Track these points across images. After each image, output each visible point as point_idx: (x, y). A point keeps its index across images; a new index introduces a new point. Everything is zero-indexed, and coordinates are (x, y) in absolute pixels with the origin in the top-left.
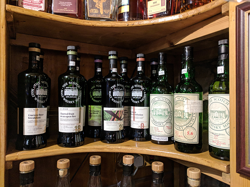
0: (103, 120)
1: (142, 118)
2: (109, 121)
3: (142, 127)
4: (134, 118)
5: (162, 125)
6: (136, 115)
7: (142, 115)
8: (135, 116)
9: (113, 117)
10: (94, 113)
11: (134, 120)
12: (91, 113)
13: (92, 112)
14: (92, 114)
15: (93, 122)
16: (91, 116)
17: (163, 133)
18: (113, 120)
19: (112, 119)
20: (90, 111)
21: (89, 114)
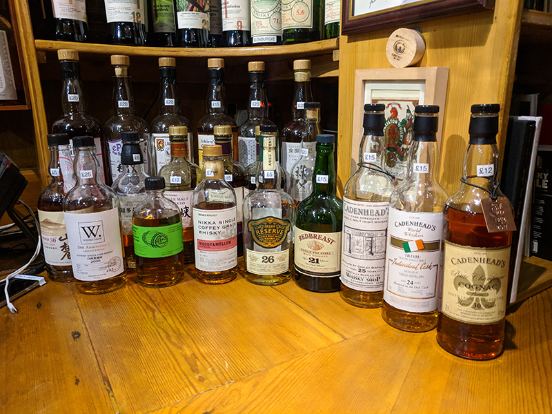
0: (176, 11)
1: (238, 12)
2: (185, 12)
3: (239, 28)
4: (226, 14)
5: (267, 16)
6: (229, 7)
7: (239, 7)
8: (228, 9)
9: (191, 5)
10: (161, 10)
11: (226, 17)
12: (156, 11)
13: (157, 8)
14: (158, 12)
15: (162, 24)
16: (157, 16)
17: (270, 29)
18: (192, 10)
19: (189, 8)
20: (155, 6)
21: (154, 12)
